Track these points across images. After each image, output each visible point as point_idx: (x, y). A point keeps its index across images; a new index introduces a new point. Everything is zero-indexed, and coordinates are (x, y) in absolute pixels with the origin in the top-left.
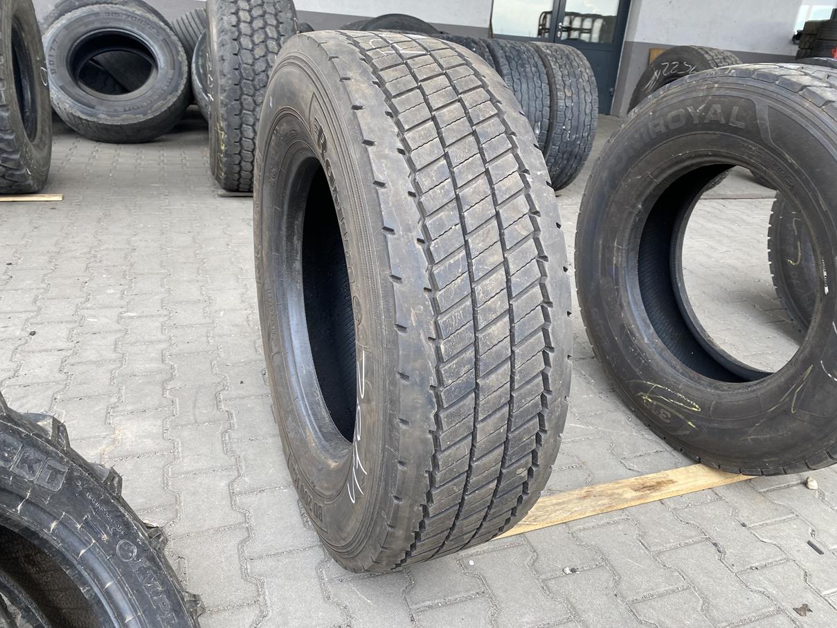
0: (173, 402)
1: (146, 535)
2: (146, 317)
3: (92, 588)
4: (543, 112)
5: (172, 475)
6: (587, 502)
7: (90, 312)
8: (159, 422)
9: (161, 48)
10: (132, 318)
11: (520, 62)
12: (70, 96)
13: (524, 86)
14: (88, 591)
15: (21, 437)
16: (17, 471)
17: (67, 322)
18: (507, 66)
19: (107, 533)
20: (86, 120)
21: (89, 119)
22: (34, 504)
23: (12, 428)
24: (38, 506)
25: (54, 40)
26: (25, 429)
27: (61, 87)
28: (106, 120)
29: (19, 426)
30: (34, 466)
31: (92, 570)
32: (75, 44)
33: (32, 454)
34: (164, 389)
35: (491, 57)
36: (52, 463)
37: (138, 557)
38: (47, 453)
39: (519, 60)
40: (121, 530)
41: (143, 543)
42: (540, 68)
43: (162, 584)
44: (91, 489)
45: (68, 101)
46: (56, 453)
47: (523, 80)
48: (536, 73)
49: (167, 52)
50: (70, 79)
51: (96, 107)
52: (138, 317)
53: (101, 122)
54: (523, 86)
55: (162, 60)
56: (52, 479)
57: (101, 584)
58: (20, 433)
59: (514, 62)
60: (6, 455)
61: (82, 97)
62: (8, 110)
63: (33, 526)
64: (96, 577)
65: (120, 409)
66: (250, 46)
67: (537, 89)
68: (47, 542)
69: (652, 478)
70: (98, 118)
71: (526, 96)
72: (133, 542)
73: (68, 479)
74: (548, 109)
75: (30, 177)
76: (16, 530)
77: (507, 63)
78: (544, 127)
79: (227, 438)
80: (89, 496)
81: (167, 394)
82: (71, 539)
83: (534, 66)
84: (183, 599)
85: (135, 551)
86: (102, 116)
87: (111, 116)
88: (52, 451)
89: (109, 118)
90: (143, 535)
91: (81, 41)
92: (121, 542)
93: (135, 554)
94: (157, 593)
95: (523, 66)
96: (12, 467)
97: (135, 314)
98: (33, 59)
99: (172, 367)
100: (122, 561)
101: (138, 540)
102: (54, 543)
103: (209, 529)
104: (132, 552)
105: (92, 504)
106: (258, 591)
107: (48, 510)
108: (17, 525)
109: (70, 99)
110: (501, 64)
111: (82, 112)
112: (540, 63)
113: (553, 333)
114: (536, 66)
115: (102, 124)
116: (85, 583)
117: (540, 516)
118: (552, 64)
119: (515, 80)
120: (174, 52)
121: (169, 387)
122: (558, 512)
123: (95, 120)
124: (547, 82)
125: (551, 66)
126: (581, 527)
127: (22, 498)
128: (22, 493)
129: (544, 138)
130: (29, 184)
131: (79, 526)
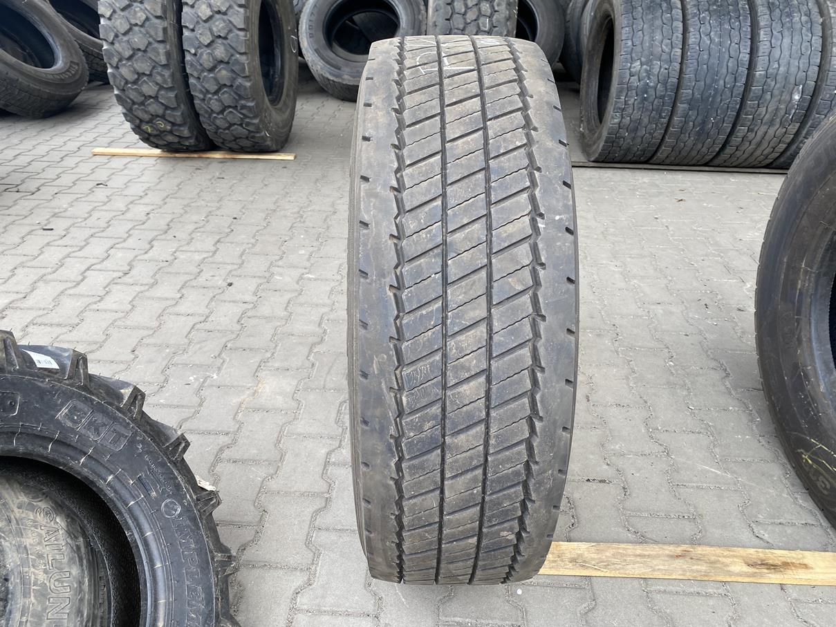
0: (313, 364)
1: (195, 497)
2: (322, 280)
3: (133, 534)
4: (809, 73)
5: (287, 433)
6: (679, 563)
7: (280, 270)
8: (295, 383)
9: (405, 8)
10: (310, 279)
11: (787, 10)
12: (322, 58)
13: (787, 41)
14: (130, 535)
15: (92, 404)
16: (83, 432)
17: (259, 277)
18: (767, 17)
19: (157, 491)
20: (333, 81)
21: (335, 80)
22: (95, 460)
23: (86, 398)
24: (99, 462)
25: (315, 5)
26: (99, 398)
27: (315, 50)
28: (349, 80)
29: (93, 394)
30: (100, 429)
31: (136, 520)
32: (332, 8)
33: (100, 418)
34: (311, 351)
35: (747, 6)
36: (118, 427)
37: (180, 516)
38: (115, 419)
39: (786, 7)
40: (169, 490)
41: (189, 504)
42: (812, 17)
43: (196, 543)
44: (151, 452)
45: (320, 63)
46: (125, 420)
47: (786, 33)
48: (807, 22)
49: (409, 11)
50: (324, 42)
51: (342, 69)
52: (315, 280)
53: (344, 83)
54: (784, 40)
55: (404, 20)
56: (115, 441)
57: (142, 533)
58: (92, 400)
59: (778, 10)
60: (76, 418)
61: (332, 59)
62: (250, 80)
63: (91, 476)
64: (139, 526)
65: (270, 364)
66: (463, 10)
67: (804, 44)
68: (102, 491)
69: (779, 555)
70: (343, 79)
71: (786, 53)
72: (178, 502)
73: (131, 442)
74: (816, 69)
75: (269, 139)
76: (79, 478)
77: (768, 13)
78: (807, 92)
79: (343, 409)
80: (147, 458)
81: (311, 358)
82: (124, 492)
83: (806, 15)
84: (213, 558)
85: (179, 510)
86: (346, 77)
87: (354, 77)
88: (120, 417)
89: (351, 79)
90: (191, 497)
91: (338, 4)
92: (168, 500)
93: (178, 512)
94: (189, 549)
95: (790, 15)
96: (79, 428)
97: (313, 277)
98: (285, 28)
99: (325, 332)
100: (164, 517)
101: (185, 501)
102: (108, 492)
103: (296, 491)
104: (176, 511)
105: (148, 465)
106: (313, 560)
107: (106, 465)
108: (79, 474)
109: (322, 61)
110: (759, 14)
111: (330, 74)
112: (815, 10)
113: (542, 402)
114: (808, 14)
115: (346, 84)
116: (129, 529)
117: (614, 564)
118: (831, 11)
119: (775, 32)
120: (416, 12)
121: (315, 351)
122: (637, 565)
123: (340, 81)
124: (820, 34)
125: (830, 14)
126: (662, 588)
127: (85, 454)
128: (85, 449)
129: (806, 105)
130: (268, 145)
131: (132, 482)
